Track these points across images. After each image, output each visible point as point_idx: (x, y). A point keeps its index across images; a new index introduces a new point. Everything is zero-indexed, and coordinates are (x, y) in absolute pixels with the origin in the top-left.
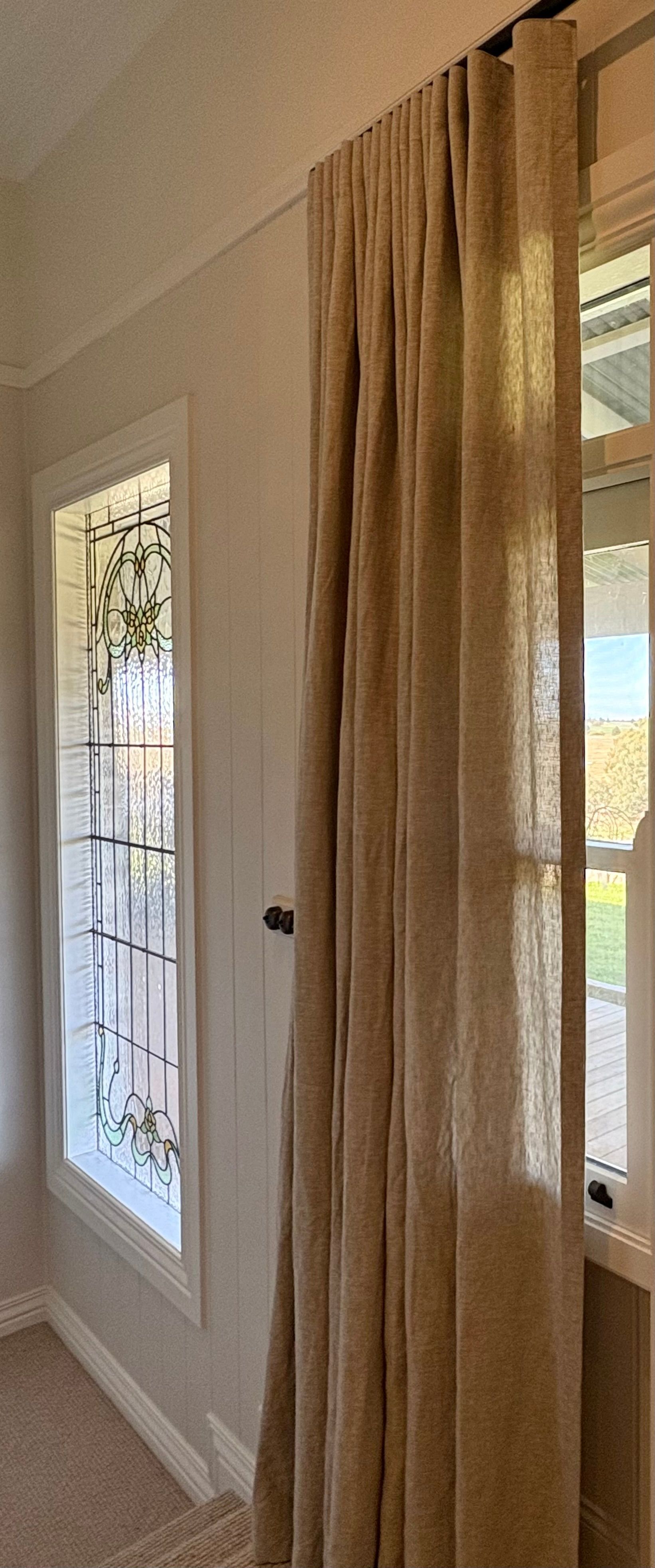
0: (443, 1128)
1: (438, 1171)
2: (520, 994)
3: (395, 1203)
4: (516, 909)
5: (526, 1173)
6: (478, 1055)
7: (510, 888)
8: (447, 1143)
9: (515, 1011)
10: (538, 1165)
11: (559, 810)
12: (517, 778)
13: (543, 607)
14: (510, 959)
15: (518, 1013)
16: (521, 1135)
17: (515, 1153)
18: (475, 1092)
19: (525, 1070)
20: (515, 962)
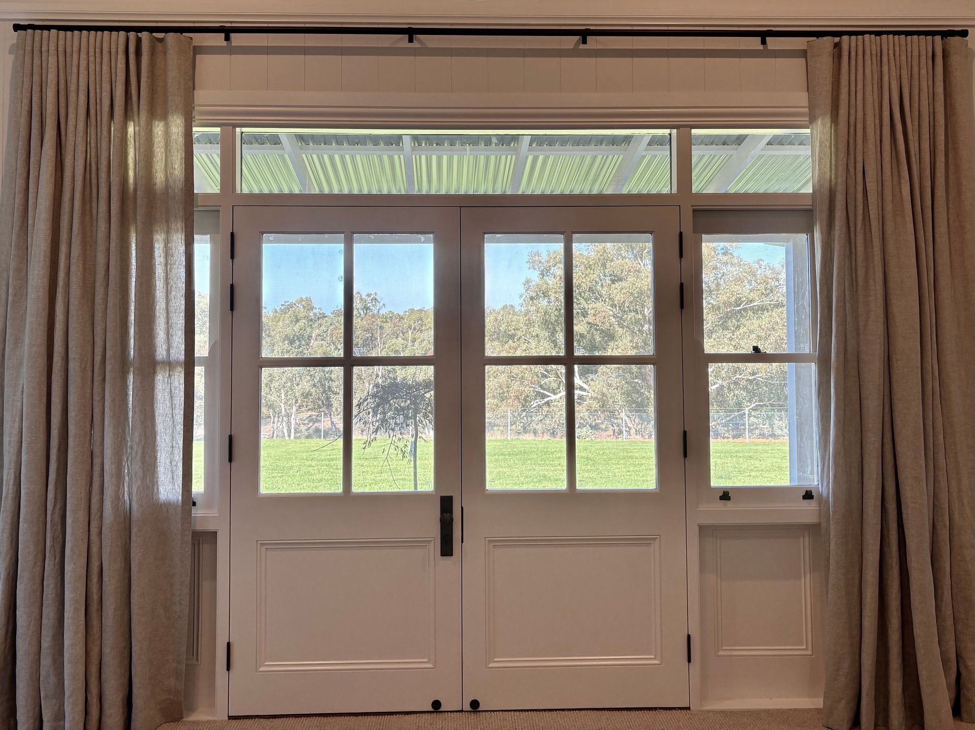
0: (121, 485)
1: (120, 505)
2: (157, 421)
3: (96, 526)
4: (156, 385)
5: (159, 498)
6: (144, 448)
7: (154, 376)
8: (123, 492)
9: (155, 429)
10: (166, 493)
11: (184, 341)
12: (156, 329)
13: (179, 260)
14: (153, 406)
15: (156, 429)
16: (157, 482)
17: (155, 490)
18: (143, 464)
19: (159, 454)
20: (155, 408)
